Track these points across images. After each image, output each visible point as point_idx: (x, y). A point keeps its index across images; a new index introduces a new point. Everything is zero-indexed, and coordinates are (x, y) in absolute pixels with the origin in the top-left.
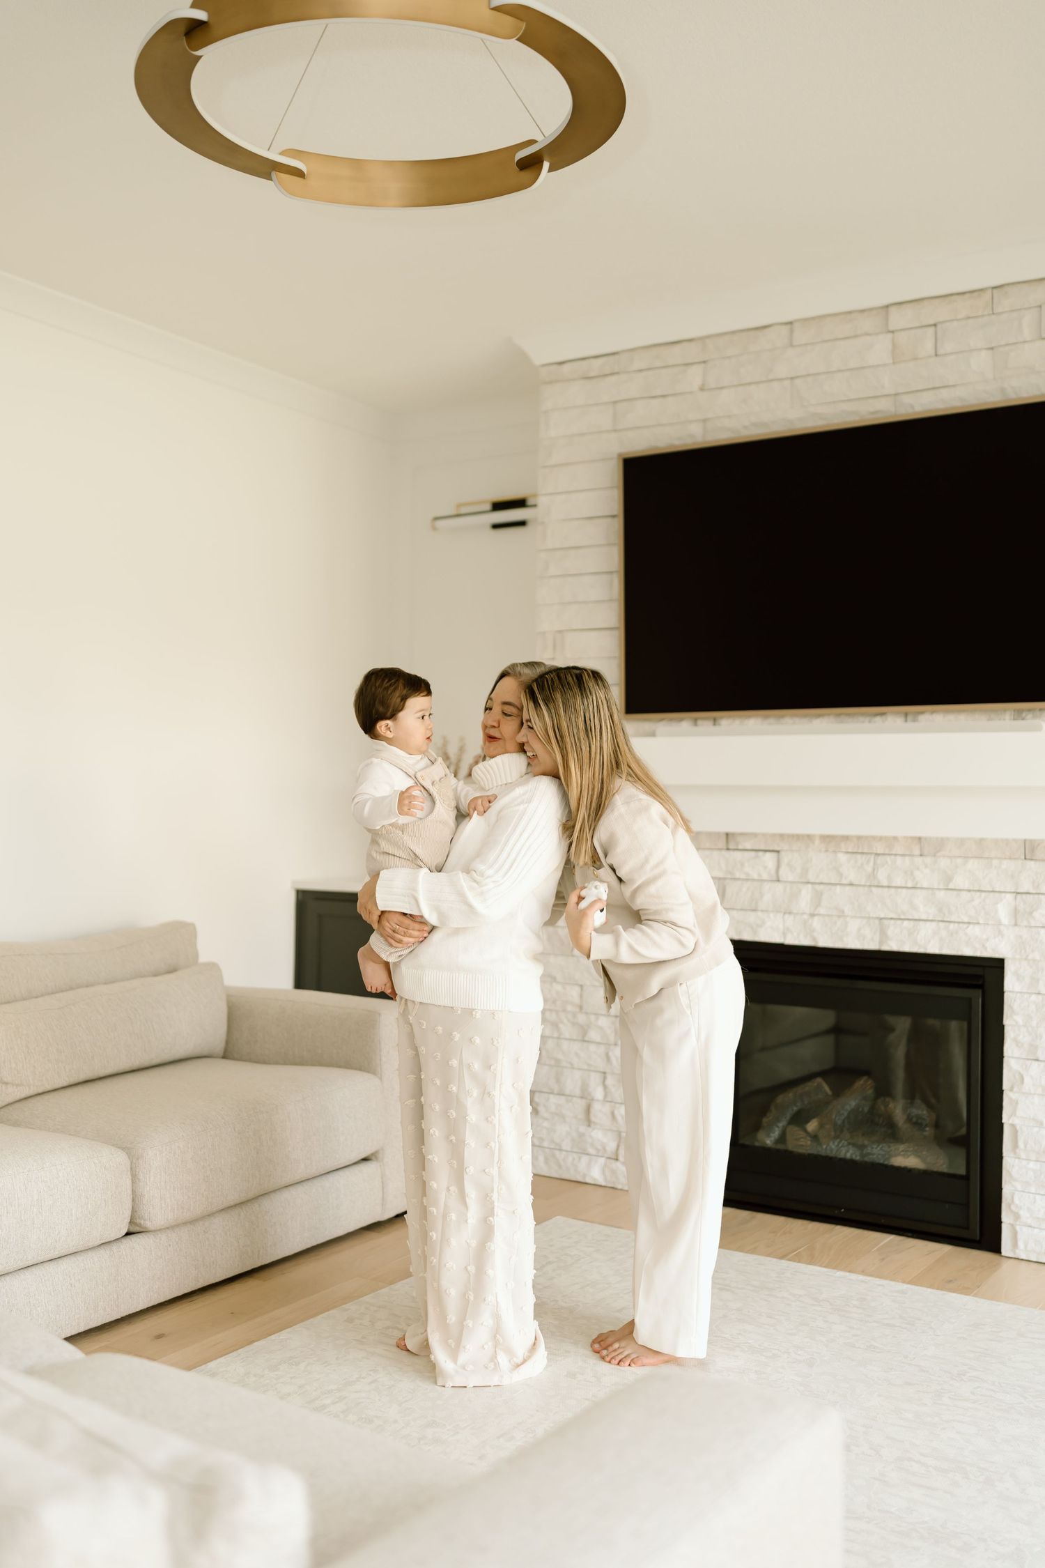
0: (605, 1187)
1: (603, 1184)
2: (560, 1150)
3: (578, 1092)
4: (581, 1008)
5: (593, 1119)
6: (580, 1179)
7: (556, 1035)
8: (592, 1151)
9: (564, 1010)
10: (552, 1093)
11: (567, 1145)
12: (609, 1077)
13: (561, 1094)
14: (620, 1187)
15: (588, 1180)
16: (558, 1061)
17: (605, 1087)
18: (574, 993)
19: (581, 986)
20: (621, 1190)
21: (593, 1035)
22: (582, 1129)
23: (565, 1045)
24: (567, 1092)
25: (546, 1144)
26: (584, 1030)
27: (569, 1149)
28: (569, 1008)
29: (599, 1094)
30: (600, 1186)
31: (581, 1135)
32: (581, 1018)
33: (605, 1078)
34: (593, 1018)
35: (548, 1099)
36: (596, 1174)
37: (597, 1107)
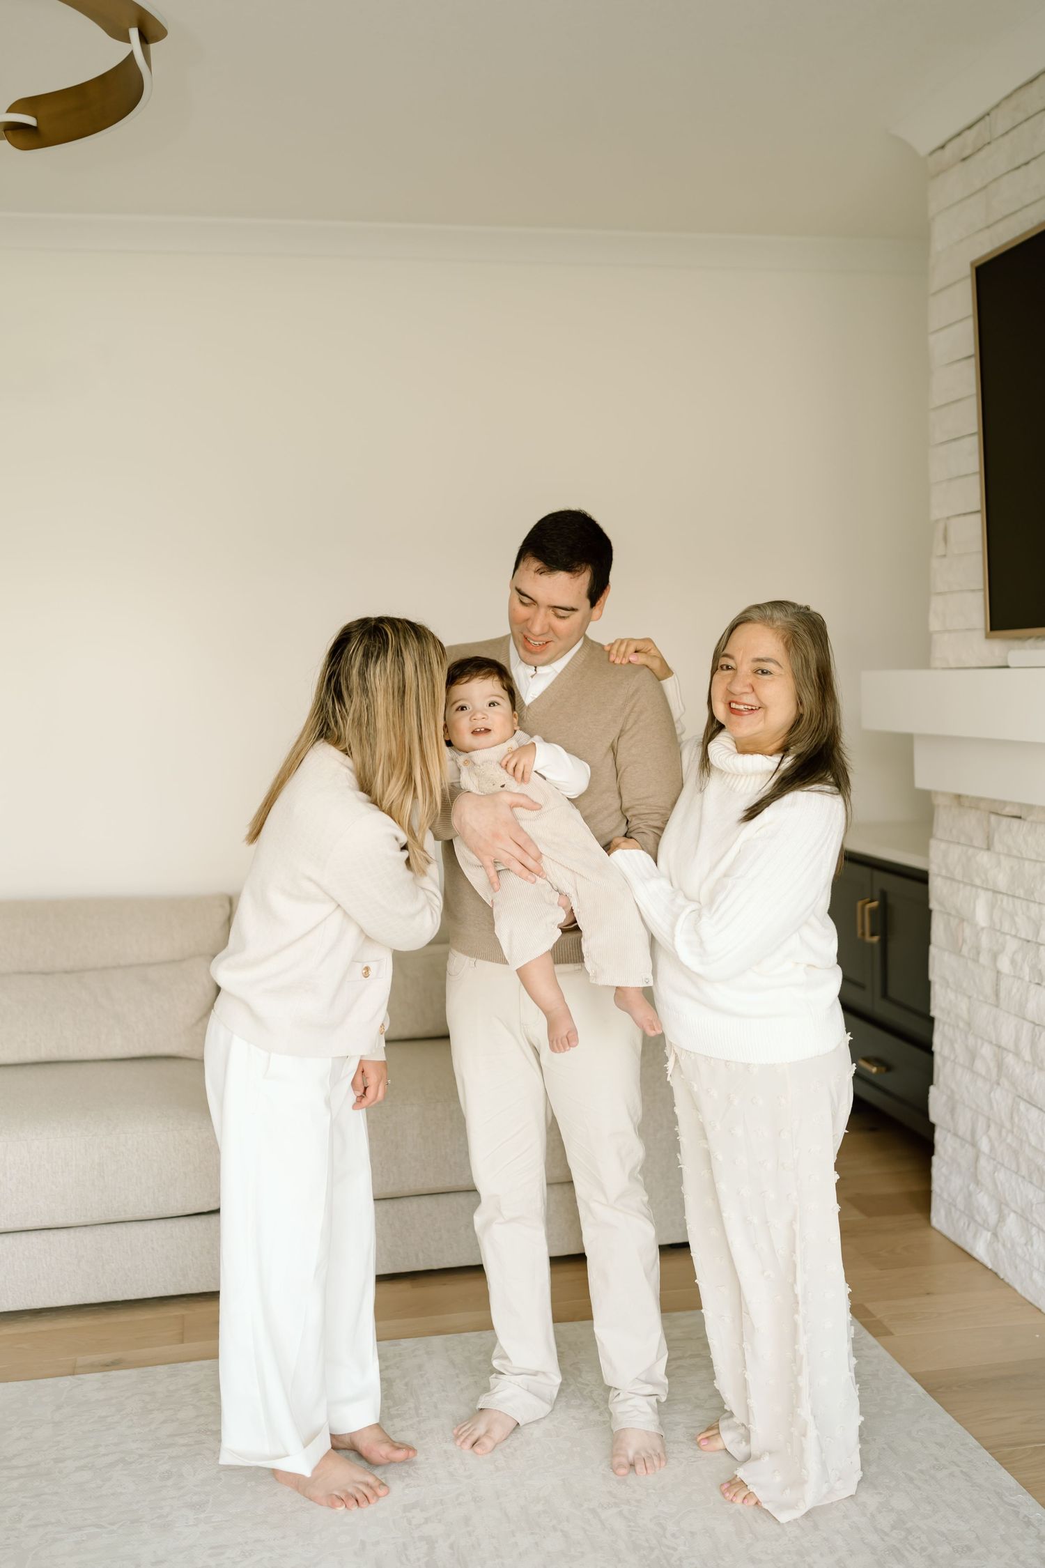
0: (990, 1270)
1: (990, 1266)
2: (955, 1206)
3: (968, 1137)
4: (969, 1024)
5: (979, 1178)
6: (969, 1251)
7: (952, 1057)
8: (978, 1218)
9: (958, 1026)
10: (949, 1131)
11: (960, 1203)
12: (993, 1126)
13: (956, 1135)
14: (1002, 1277)
15: (975, 1255)
16: (952, 1091)
17: (990, 1140)
18: (963, 1005)
19: (970, 997)
20: (1002, 1279)
21: (979, 1066)
22: (972, 1187)
23: (959, 1070)
24: (960, 1133)
25: (945, 1196)
26: (973, 1055)
27: (962, 1209)
28: (961, 1025)
29: (984, 1146)
30: (986, 1268)
31: (970, 1195)
32: (971, 1040)
33: (989, 1126)
34: (979, 1042)
35: (945, 1140)
36: (980, 1250)
37: (983, 1162)
